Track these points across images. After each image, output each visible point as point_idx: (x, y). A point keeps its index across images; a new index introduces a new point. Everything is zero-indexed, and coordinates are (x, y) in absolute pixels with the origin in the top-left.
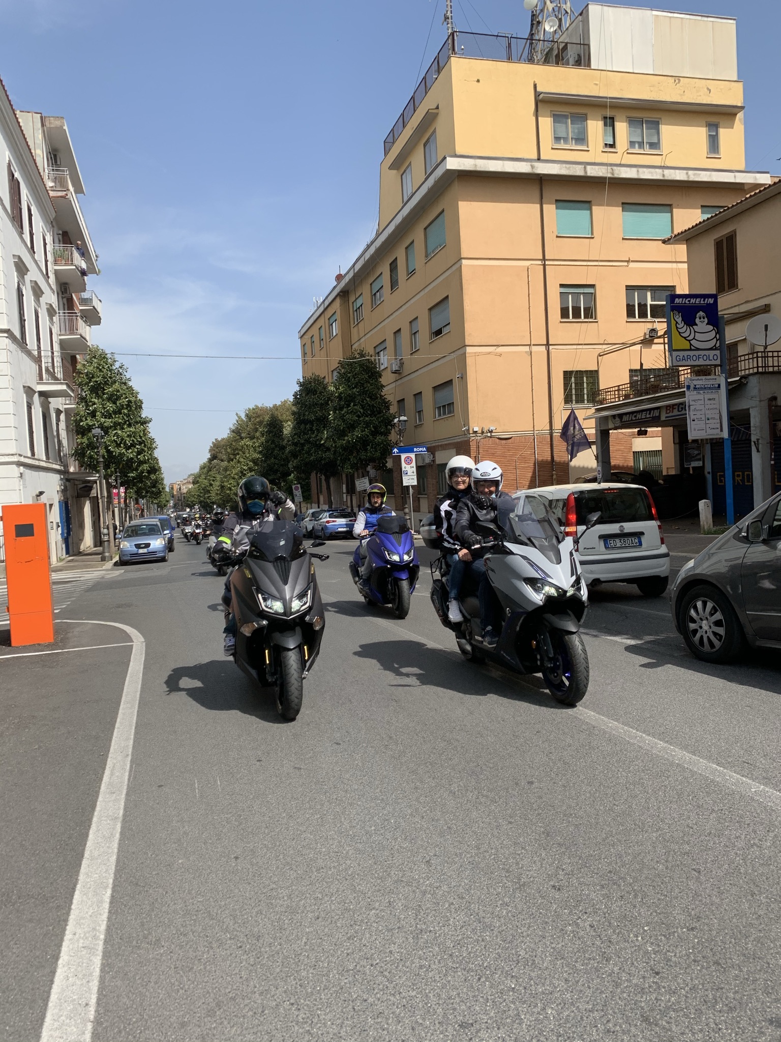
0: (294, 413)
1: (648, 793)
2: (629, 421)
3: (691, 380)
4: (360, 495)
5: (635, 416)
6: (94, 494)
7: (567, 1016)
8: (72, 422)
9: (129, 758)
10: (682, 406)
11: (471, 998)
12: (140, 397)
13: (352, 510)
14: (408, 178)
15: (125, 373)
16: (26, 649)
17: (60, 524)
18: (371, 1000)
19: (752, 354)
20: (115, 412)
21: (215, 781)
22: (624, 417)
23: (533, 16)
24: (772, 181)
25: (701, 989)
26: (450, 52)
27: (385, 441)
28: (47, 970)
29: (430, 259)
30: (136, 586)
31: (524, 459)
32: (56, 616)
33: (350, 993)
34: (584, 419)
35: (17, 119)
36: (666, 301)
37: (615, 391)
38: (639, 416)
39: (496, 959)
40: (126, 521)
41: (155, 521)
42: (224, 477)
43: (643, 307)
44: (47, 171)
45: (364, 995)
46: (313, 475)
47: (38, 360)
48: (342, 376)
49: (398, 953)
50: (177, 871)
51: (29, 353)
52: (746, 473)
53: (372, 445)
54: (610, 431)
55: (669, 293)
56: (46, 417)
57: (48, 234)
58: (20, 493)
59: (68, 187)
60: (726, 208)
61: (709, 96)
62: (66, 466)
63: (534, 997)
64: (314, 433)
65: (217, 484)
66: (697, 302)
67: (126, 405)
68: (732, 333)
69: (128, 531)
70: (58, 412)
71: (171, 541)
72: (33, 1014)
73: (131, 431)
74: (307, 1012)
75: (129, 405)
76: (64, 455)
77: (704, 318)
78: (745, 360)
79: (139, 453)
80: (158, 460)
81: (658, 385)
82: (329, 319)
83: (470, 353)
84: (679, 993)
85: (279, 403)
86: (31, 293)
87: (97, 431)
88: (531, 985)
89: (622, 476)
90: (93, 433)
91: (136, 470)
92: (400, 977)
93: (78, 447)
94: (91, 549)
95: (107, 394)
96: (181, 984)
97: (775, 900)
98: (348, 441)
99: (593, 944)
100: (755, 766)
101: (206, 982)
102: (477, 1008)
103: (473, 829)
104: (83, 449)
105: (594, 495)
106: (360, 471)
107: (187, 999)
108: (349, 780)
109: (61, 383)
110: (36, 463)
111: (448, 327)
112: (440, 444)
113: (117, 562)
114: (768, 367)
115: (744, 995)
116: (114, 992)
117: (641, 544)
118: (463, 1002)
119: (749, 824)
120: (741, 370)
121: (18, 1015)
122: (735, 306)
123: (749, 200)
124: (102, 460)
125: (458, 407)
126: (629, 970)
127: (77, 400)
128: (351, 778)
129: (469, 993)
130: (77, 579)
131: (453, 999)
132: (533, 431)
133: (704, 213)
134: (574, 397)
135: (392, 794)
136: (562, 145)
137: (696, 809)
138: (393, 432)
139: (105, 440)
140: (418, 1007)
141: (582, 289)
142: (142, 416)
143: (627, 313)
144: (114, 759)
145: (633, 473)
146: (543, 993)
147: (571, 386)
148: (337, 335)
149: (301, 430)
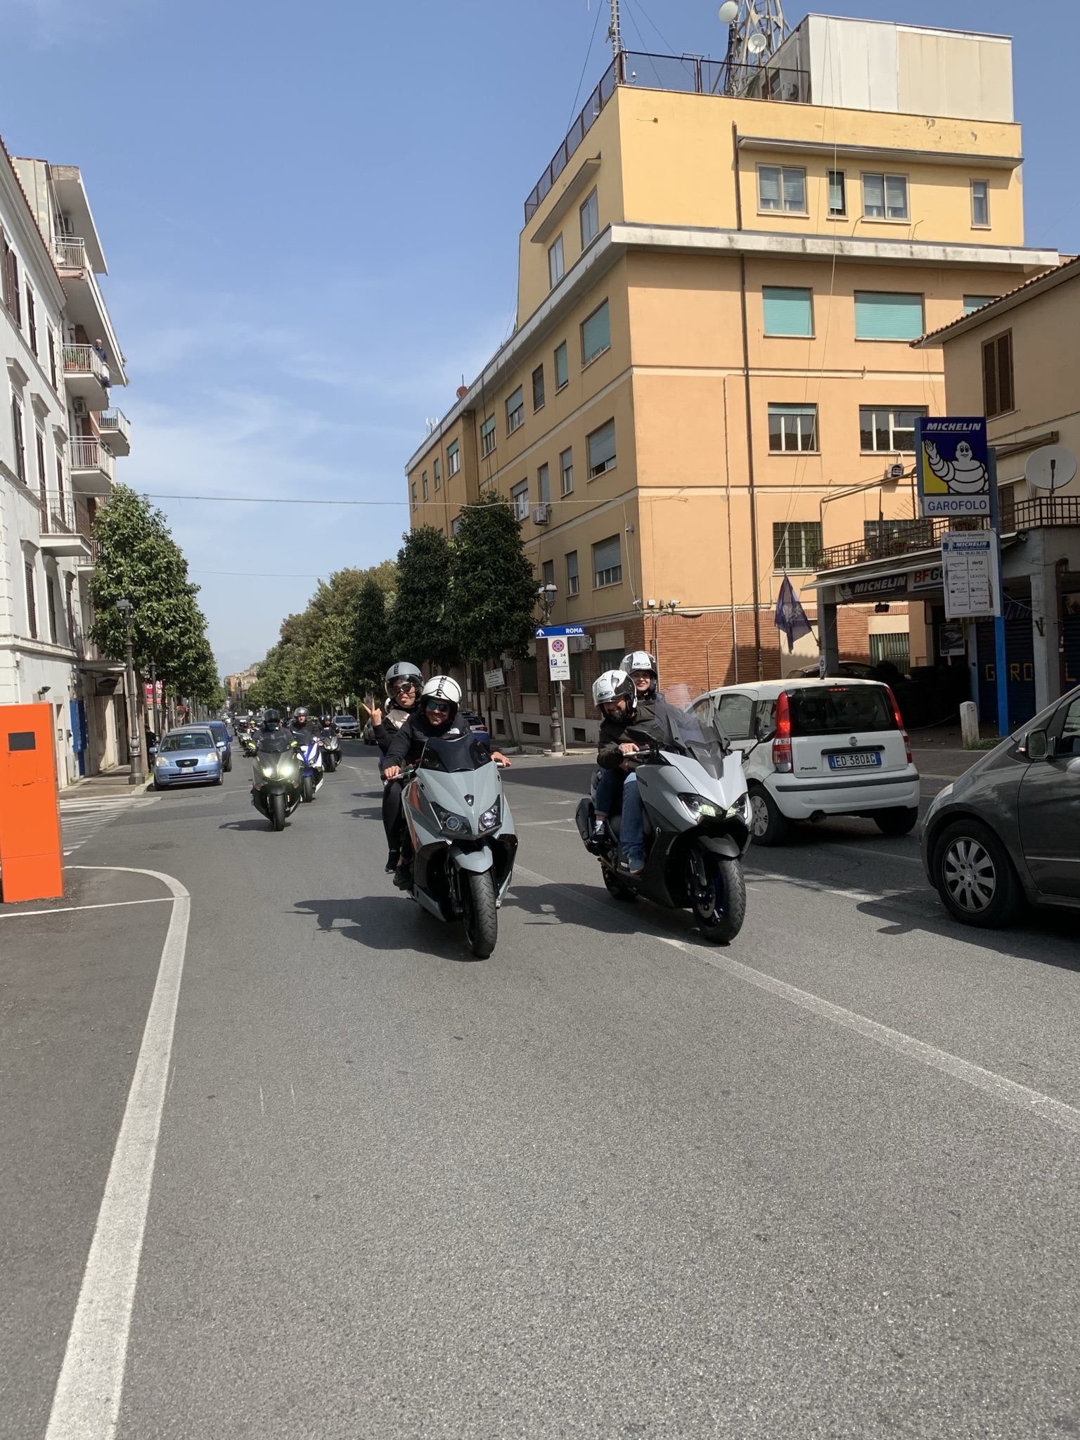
0: (399, 580)
1: (888, 1107)
2: (863, 592)
3: (949, 535)
4: (490, 693)
5: (873, 586)
6: (119, 690)
7: (777, 1415)
8: (89, 591)
9: (168, 1058)
10: (937, 572)
11: (643, 1391)
12: (183, 556)
13: (480, 714)
14: (558, 254)
15: (163, 522)
16: (23, 906)
17: (72, 733)
18: (503, 1393)
19: (1034, 500)
20: (149, 577)
21: (288, 1090)
22: (857, 586)
23: (732, 31)
24: (1060, 262)
25: (960, 1378)
26: (617, 81)
27: (526, 619)
28: (53, 1352)
29: (589, 367)
30: (177, 819)
31: (718, 645)
32: (66, 860)
33: (474, 1384)
34: (802, 590)
35: (13, 168)
36: (915, 426)
37: (845, 550)
38: (877, 586)
39: (677, 1337)
40: (164, 728)
41: (205, 729)
42: (301, 668)
43: (883, 435)
44: (54, 241)
45: (494, 1386)
47: (41, 504)
48: (465, 528)
49: (542, 1327)
50: (234, 1214)
51: (28, 495)
52: (1025, 665)
53: (508, 624)
54: (838, 607)
55: (919, 415)
56: (52, 583)
57: (56, 329)
58: (16, 690)
59: (83, 263)
60: (997, 299)
61: (974, 144)
62: (80, 652)
63: (730, 1389)
64: (426, 607)
65: (291, 677)
66: (957, 429)
67: (164, 567)
68: (1006, 472)
69: (167, 741)
70: (70, 576)
71: (226, 756)
72: (32, 1412)
73: (171, 603)
74: (415, 1410)
75: (168, 567)
76: (77, 636)
77: (967, 450)
78: (1023, 509)
79: (182, 634)
80: (208, 644)
81: (905, 543)
82: (448, 449)
83: (643, 497)
84: (930, 1383)
85: (378, 566)
86: (32, 410)
87: (123, 603)
88: (726, 1373)
89: (854, 668)
90: (118, 605)
91: (179, 657)
92: (544, 1361)
93: (96, 625)
94: (114, 767)
95: (138, 551)
96: (239, 1371)
97: (1064, 1254)
98: (475, 618)
99: (811, 1316)
100: (1036, 1069)
101: (274, 1369)
102: (652, 1405)
103: (647, 1156)
104: (104, 628)
105: (816, 695)
106: (491, 661)
107: (247, 1392)
108: (474, 1089)
109: (75, 537)
110: (39, 647)
111: (613, 461)
112: (602, 623)
113: (151, 785)
114: (1056, 518)
115: (1021, 1386)
116: (146, 1383)
117: (879, 762)
118: (631, 1395)
119: (1027, 1150)
120: (1019, 523)
121: (12, 1414)
122: (1010, 434)
123: (1029, 288)
124: (131, 644)
125: (627, 572)
126: (862, 1351)
127: (96, 560)
128: (477, 1087)
129: (640, 1383)
130: (97, 809)
131: (618, 1392)
132: (732, 605)
133: (968, 306)
134: (787, 559)
135: (534, 1108)
136: (772, 210)
137: (954, 1129)
138: (536, 606)
139: (135, 616)
140: (569, 1402)
141: (800, 410)
142: (186, 582)
143: (862, 443)
144: (146, 1059)
145: (869, 664)
146: (742, 1383)
147: (784, 544)
148: (459, 471)
149: (408, 603)
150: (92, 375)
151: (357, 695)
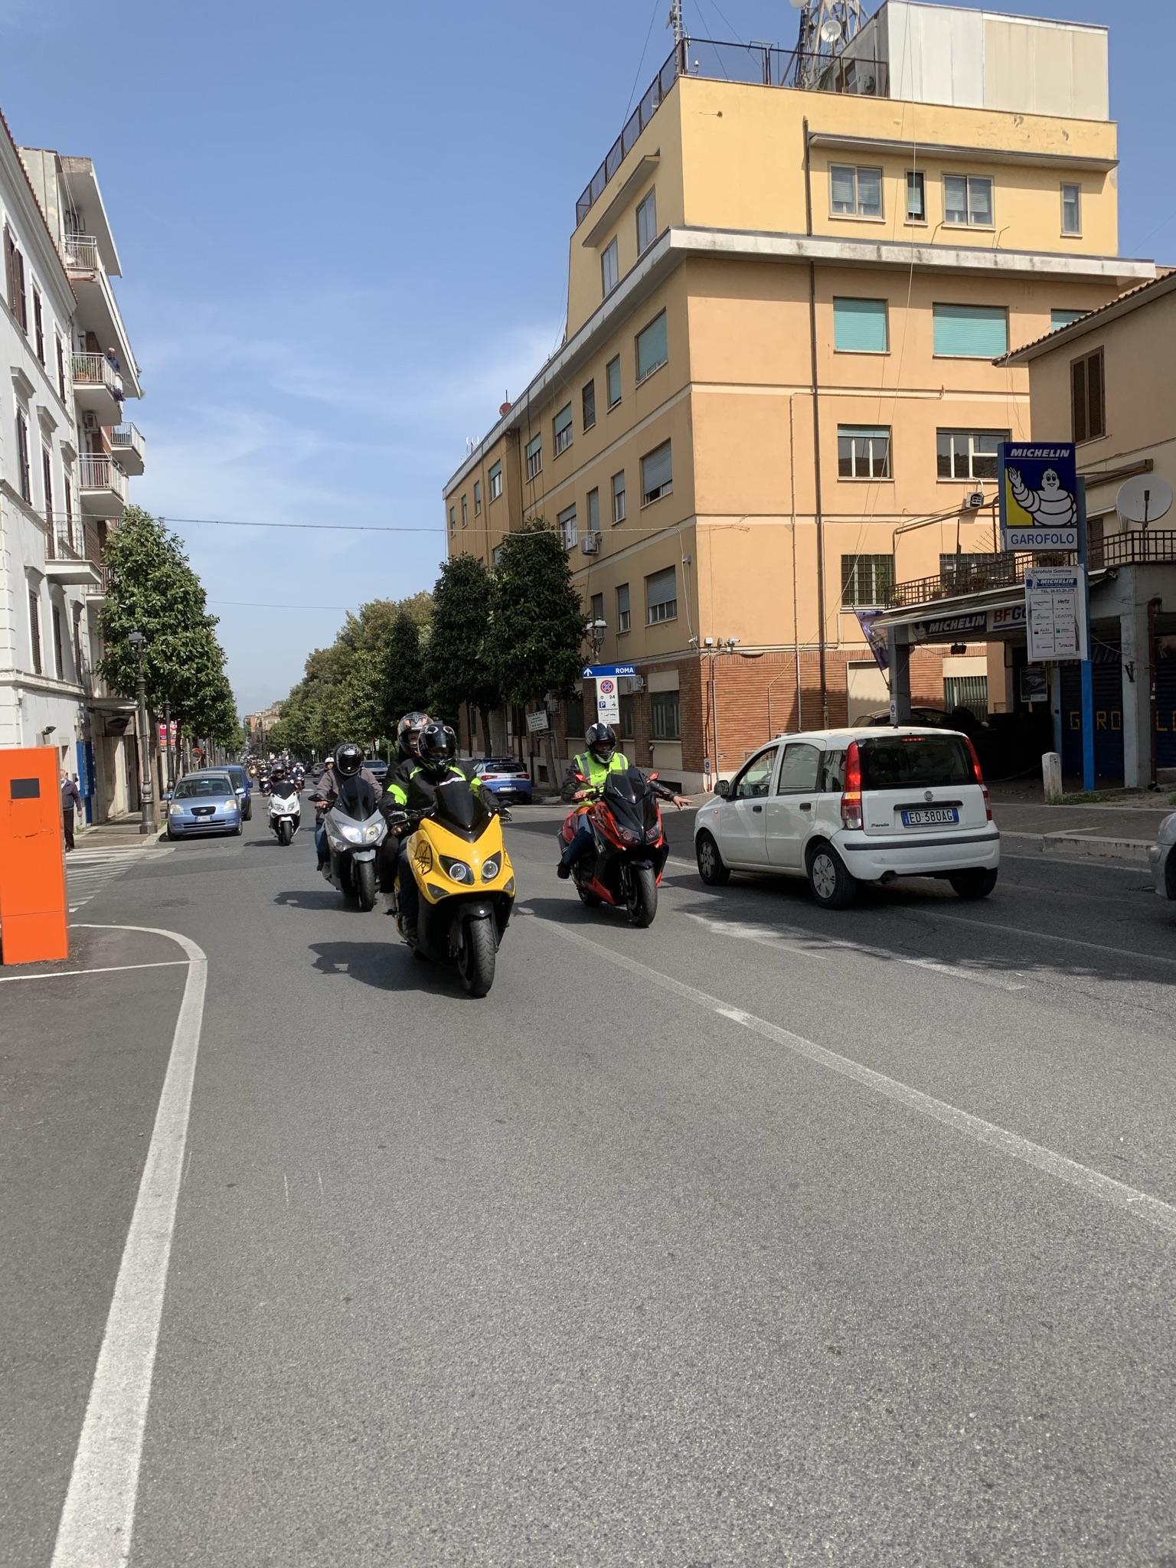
0: (434, 613)
1: (971, 1203)
2: (938, 632)
3: (1033, 572)
4: (533, 737)
5: (949, 625)
6: (130, 731)
8: (98, 622)
9: (184, 1141)
10: (1019, 611)
11: (707, 1524)
12: (201, 585)
13: (521, 760)
14: (611, 260)
15: (180, 548)
16: (25, 969)
17: (78, 777)
18: (554, 1526)
19: (1125, 534)
20: (164, 608)
21: (315, 1179)
22: (932, 625)
23: (804, 17)
24: (1157, 274)
25: (1056, 1512)
26: (678, 69)
27: (573, 657)
28: (58, 1475)
29: (644, 383)
30: (192, 872)
31: (780, 687)
32: (72, 919)
33: (522, 1516)
35: (19, 160)
36: (998, 452)
37: (918, 586)
38: (954, 625)
39: (744, 1463)
40: (178, 772)
41: (223, 774)
42: (327, 708)
43: (961, 460)
44: (63, 240)
45: (544, 1518)
46: (463, 707)
47: (47, 527)
48: (507, 558)
49: (596, 1450)
50: (256, 1319)
51: (34, 517)
52: (1112, 713)
53: (553, 663)
54: (911, 647)
55: (1001, 441)
56: (58, 614)
57: (65, 335)
58: (18, 730)
59: (95, 263)
60: (1089, 314)
61: (1066, 144)
62: (88, 689)
63: (803, 1523)
64: (464, 643)
65: (316, 719)
66: (1044, 455)
67: (180, 597)
68: (1096, 503)
69: (181, 788)
70: (78, 606)
71: (246, 804)
72: (35, 1543)
73: (187, 637)
74: (457, 1544)
75: (185, 598)
76: (85, 672)
77: (1054, 479)
78: (1114, 543)
79: (199, 670)
80: (227, 681)
81: (984, 579)
82: (489, 471)
83: (701, 526)
84: (1023, 1518)
85: (411, 597)
86: (38, 425)
87: (136, 637)
88: (799, 1504)
89: (926, 714)
90: (130, 638)
91: (195, 695)
92: (598, 1489)
93: (106, 659)
94: (124, 814)
95: (152, 580)
96: (263, 1498)
97: (1166, 1372)
98: (516, 657)
99: (892, 1440)
100: (1132, 1163)
101: (301, 1496)
102: (717, 1540)
103: (708, 1256)
104: (115, 663)
105: (887, 745)
106: (534, 702)
107: (272, 1522)
108: (518, 1179)
109: (83, 563)
110: (43, 683)
111: (668, 486)
112: (655, 662)
113: (164, 835)
114: (1149, 554)
115: (1122, 1521)
116: (160, 1510)
117: (957, 819)
118: (695, 1529)
119: (1124, 1254)
120: (1109, 559)
121: (12, 1545)
122: (1101, 462)
123: (1123, 302)
124: (144, 680)
125: (683, 607)
126: (947, 1481)
127: (106, 589)
128: (522, 1176)
129: (705, 1515)
130: (105, 861)
131: (680, 1525)
132: (795, 645)
133: (1056, 321)
134: (856, 595)
135: (584, 1201)
136: (845, 214)
137: (1044, 1230)
138: (584, 642)
139: (148, 650)
140: (627, 1536)
141: (872, 432)
142: (205, 614)
143: (939, 470)
144: (160, 1142)
145: (943, 710)
146: (817, 1516)
147: (853, 578)
148: (501, 495)
149: (445, 638)
150: (104, 387)
151: (388, 738)
